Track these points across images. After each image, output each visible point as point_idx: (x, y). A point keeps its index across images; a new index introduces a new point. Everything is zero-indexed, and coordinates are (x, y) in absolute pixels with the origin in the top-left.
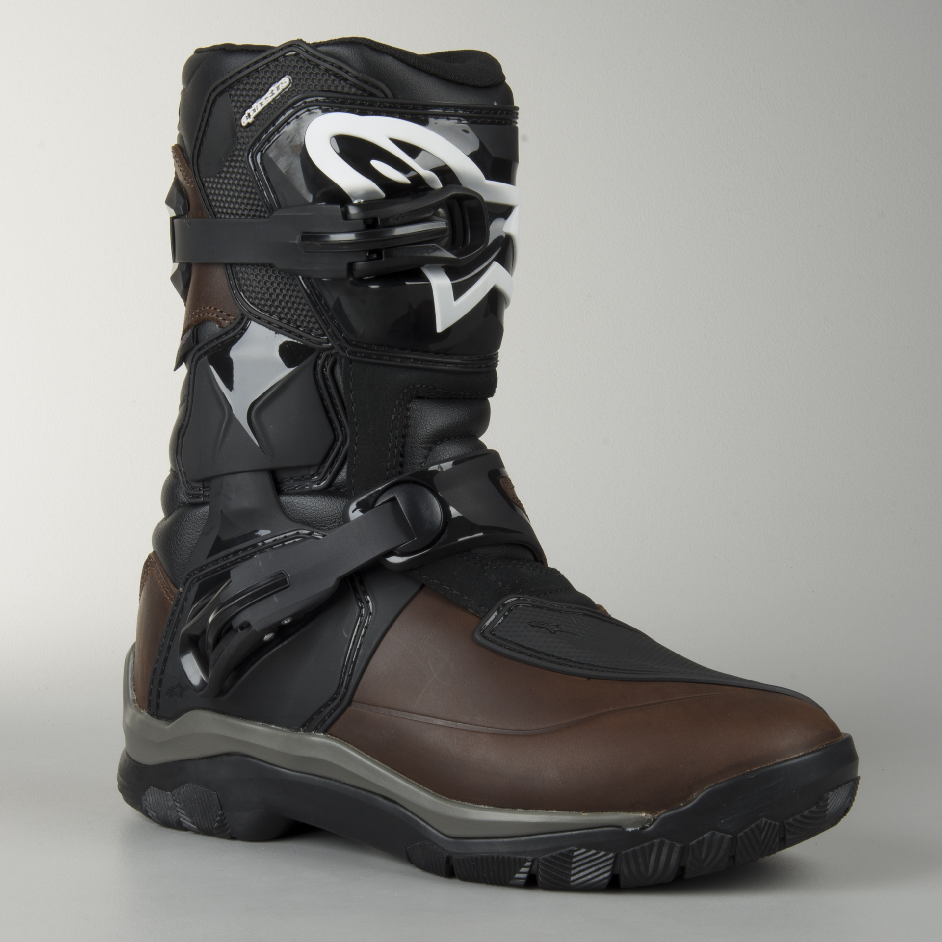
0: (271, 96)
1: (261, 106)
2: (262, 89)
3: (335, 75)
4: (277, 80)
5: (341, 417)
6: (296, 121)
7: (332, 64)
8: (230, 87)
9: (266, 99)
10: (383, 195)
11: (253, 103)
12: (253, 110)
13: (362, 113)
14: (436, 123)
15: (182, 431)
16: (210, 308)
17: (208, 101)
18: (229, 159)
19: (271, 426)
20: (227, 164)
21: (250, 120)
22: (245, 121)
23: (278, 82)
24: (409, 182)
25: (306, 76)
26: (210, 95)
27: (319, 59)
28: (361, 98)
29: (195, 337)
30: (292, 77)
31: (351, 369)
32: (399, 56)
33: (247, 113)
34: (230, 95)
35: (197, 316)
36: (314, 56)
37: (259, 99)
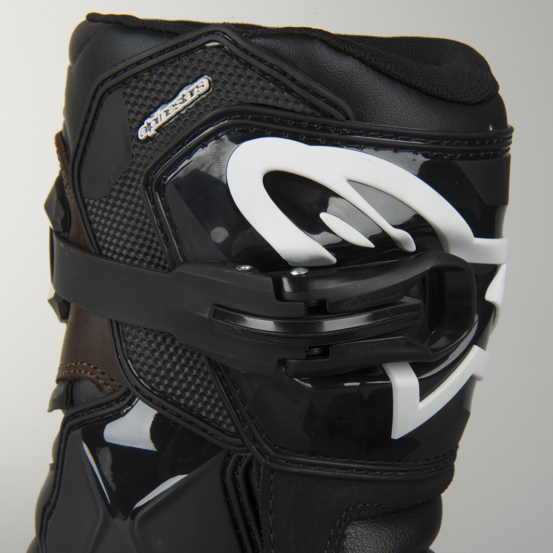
0: (181, 103)
1: (167, 115)
2: (169, 92)
3: (276, 81)
4: (191, 81)
5: (254, 535)
6: (215, 143)
7: (271, 66)
8: (124, 83)
9: (173, 106)
10: (334, 260)
11: (155, 110)
12: (155, 120)
13: (311, 141)
14: (414, 160)
15: (49, 509)
16: (89, 365)
17: (94, 97)
18: (120, 181)
19: (160, 541)
20: (117, 187)
21: (150, 134)
22: (142, 133)
23: (192, 83)
24: (370, 244)
25: (234, 79)
26: (97, 90)
27: (253, 56)
28: (311, 118)
29: (70, 396)
30: (212, 78)
31: (271, 481)
32: (370, 60)
33: (146, 122)
34: (124, 94)
35: (72, 371)
36: (246, 51)
37: (164, 105)
